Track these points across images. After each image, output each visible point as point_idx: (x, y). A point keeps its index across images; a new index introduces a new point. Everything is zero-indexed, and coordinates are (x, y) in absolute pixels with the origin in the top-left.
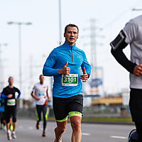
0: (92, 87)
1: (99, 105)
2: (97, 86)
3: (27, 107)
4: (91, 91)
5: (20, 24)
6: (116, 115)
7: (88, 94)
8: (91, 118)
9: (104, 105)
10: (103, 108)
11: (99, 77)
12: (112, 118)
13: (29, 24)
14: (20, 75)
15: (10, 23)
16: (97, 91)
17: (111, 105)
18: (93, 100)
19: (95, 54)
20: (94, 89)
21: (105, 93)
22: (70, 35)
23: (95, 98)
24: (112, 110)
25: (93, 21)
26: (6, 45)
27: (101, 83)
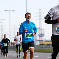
0: (40, 37)
1: (43, 45)
2: (42, 37)
3: (13, 45)
4: (39, 39)
5: (10, 11)
6: (50, 49)
7: (38, 40)
8: (39, 50)
9: (45, 44)
10: (44, 46)
11: (43, 33)
12: (48, 50)
13: (14, 11)
14: (10, 32)
15: (6, 11)
16: (42, 39)
17: (48, 45)
18: (40, 42)
19: (41, 23)
20: (41, 38)
21: (45, 40)
22: (28, 17)
23: (41, 42)
24: (48, 47)
25: (40, 9)
26: (4, 20)
27: (44, 35)
